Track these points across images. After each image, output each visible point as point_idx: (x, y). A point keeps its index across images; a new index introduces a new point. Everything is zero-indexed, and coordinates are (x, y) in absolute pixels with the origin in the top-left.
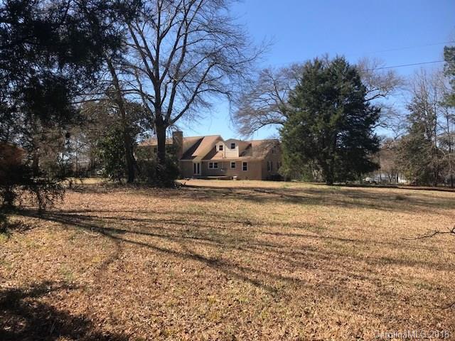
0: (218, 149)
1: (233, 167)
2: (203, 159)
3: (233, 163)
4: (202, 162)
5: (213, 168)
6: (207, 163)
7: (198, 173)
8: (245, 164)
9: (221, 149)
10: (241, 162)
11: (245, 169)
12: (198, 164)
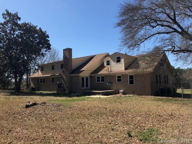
0: (105, 64)
1: (119, 80)
2: (91, 73)
3: (119, 77)
4: (91, 77)
5: (100, 82)
6: (95, 77)
7: (87, 86)
8: (131, 77)
9: (108, 64)
10: (127, 75)
11: (131, 82)
12: (87, 78)
